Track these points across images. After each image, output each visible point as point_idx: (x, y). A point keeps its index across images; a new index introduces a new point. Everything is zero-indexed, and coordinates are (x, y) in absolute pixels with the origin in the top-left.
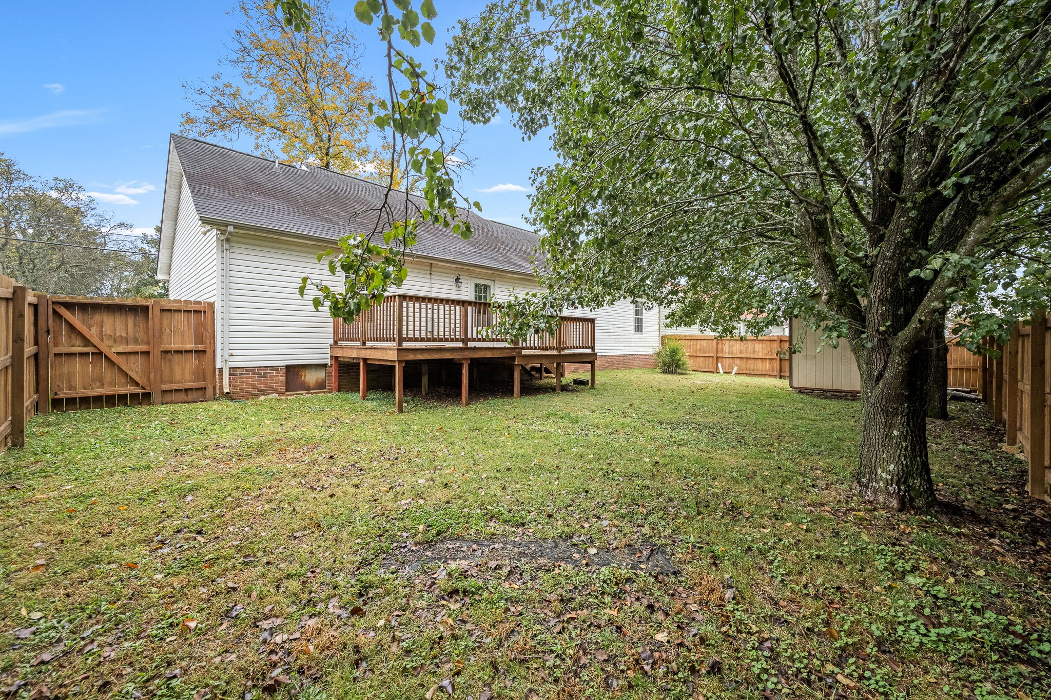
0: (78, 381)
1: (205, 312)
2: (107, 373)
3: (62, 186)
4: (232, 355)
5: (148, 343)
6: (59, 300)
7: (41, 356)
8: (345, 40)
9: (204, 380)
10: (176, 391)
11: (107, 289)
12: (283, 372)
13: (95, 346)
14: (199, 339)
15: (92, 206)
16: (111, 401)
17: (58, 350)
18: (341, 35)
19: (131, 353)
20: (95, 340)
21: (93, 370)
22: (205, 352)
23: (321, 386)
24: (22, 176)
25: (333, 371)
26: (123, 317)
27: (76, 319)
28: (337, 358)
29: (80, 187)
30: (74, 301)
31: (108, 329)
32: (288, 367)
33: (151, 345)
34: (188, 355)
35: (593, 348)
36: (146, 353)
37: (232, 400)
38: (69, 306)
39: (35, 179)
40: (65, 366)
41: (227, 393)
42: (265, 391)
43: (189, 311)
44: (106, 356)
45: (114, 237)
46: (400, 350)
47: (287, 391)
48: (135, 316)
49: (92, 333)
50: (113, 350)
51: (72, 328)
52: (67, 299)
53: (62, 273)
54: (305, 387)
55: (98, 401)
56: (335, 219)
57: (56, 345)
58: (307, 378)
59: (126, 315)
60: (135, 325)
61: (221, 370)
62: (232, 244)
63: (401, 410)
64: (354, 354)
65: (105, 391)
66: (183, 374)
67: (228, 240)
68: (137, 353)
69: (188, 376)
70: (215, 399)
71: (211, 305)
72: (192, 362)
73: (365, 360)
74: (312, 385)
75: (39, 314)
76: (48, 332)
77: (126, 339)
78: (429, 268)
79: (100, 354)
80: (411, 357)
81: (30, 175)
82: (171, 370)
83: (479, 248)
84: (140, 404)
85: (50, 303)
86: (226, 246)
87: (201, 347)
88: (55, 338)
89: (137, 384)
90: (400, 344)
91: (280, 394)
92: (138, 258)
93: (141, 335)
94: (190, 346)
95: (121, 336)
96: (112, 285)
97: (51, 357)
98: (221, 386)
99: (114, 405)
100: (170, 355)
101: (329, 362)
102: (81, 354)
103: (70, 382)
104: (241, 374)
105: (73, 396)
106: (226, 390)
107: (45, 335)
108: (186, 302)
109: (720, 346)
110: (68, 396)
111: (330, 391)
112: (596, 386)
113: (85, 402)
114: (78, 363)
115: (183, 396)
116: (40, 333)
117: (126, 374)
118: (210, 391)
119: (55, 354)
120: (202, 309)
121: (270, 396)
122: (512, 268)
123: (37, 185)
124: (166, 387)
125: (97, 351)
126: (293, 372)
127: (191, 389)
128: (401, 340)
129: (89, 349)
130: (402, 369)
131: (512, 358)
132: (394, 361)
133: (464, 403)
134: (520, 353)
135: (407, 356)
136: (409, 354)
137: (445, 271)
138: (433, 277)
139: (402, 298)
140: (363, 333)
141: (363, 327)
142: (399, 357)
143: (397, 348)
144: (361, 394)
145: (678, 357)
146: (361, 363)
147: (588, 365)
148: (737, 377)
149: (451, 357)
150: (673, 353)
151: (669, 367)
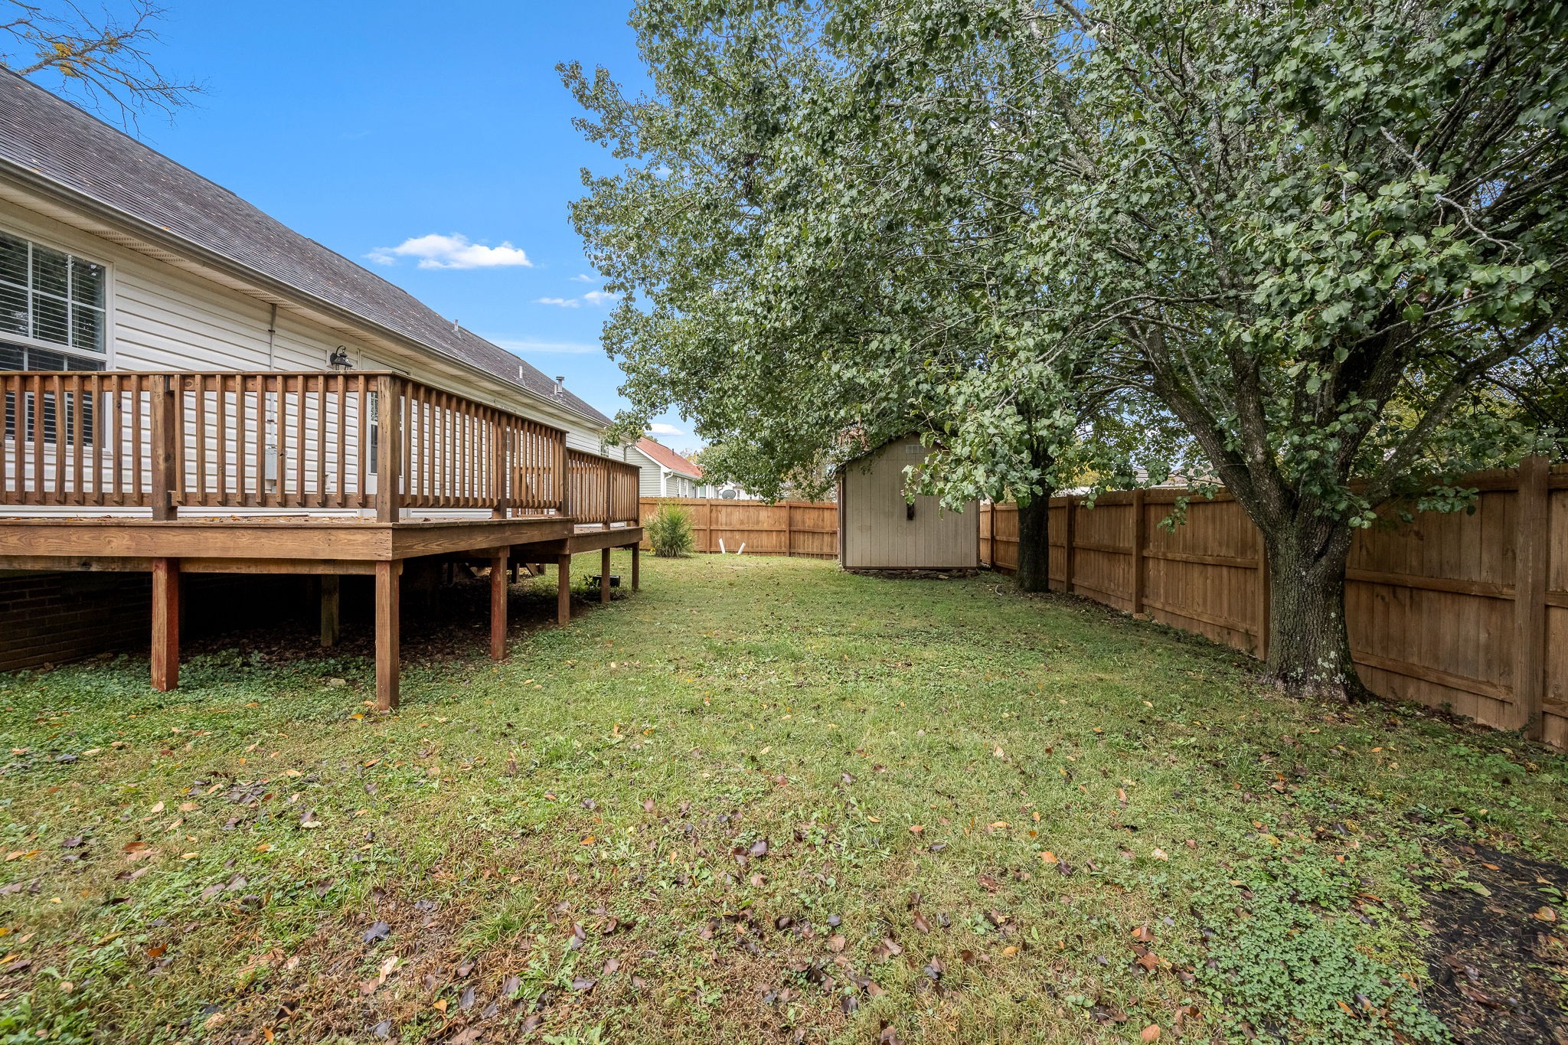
35: (637, 521)
46: (399, 531)
63: (395, 702)
64: (119, 545)
73: (174, 564)
78: (267, 316)
80: (421, 548)
90: (394, 516)
109: (714, 515)
112: (640, 586)
128: (400, 501)
130: (396, 583)
131: (561, 543)
132: (372, 563)
133: (500, 653)
134: (572, 531)
135: (410, 547)
136: (415, 541)
137: (308, 331)
138: (276, 341)
139: (398, 384)
140: (170, 478)
141: (169, 457)
142: (394, 549)
143: (390, 524)
144: (158, 672)
145: (681, 532)
146: (160, 577)
147: (630, 552)
148: (745, 557)
149: (484, 546)
150: (675, 524)
151: (671, 546)
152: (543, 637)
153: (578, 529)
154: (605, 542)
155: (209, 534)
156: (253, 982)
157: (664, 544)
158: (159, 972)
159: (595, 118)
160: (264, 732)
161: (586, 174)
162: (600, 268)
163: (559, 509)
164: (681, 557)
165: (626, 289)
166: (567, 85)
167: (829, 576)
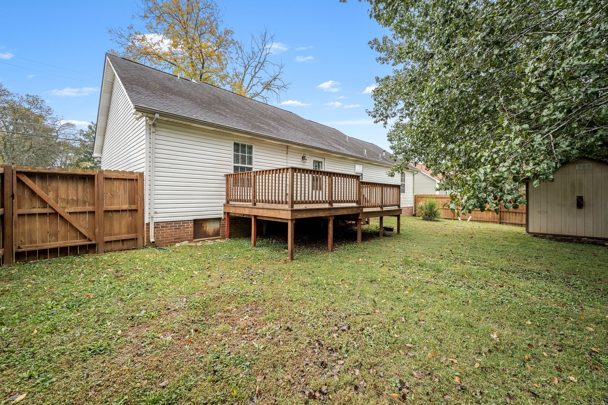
0: (38, 236)
1: (137, 180)
2: (62, 229)
3: (31, 99)
4: (156, 213)
5: (93, 204)
6: (23, 170)
7: (6, 216)
8: (211, 7)
9: (136, 232)
10: (115, 241)
11: (58, 163)
12: (191, 225)
13: (51, 208)
14: (132, 201)
15: (50, 112)
16: (64, 251)
17: (21, 211)
18: (208, 4)
19: (80, 213)
20: (52, 202)
21: (50, 227)
22: (136, 210)
23: (217, 234)
24: (7, 93)
25: (226, 223)
26: (75, 184)
27: (36, 186)
28: (228, 213)
29: (43, 101)
30: (34, 171)
31: (62, 194)
32: (195, 221)
33: (96, 206)
34: (125, 213)
35: (399, 206)
36: (92, 213)
37: (156, 247)
38: (31, 175)
39: (15, 95)
40: (27, 225)
41: (153, 242)
42: (179, 240)
43: (126, 179)
44: (60, 215)
45: (63, 132)
46: (293, 211)
47: (194, 238)
48: (84, 183)
49: (50, 198)
50: (66, 210)
51: (33, 193)
52: (30, 170)
53: (31, 153)
54: (206, 235)
55: (54, 252)
56: (224, 113)
57: (19, 207)
58: (207, 228)
59: (77, 182)
60: (84, 190)
61: (148, 224)
62: (157, 128)
63: (292, 259)
64: (247, 212)
65: (59, 243)
66: (120, 228)
67: (154, 125)
68: (85, 212)
69: (124, 230)
70: (144, 247)
71: (142, 175)
72: (126, 219)
73: (255, 217)
74: (210, 234)
75: (5, 182)
76: (13, 196)
77: (77, 201)
78: (286, 149)
79: (56, 214)
80: (299, 216)
81: (11, 92)
82: (112, 225)
83: (312, 136)
84: (87, 253)
85: (15, 172)
86: (153, 129)
87: (133, 207)
88: (19, 202)
89: (85, 237)
90: (292, 207)
91: (190, 241)
92: (77, 145)
93: (89, 197)
94: (126, 207)
95: (73, 199)
96: (61, 161)
97: (15, 216)
98: (148, 237)
99: (66, 255)
100: (110, 213)
101: (222, 216)
102: (40, 214)
103: (31, 236)
104: (162, 227)
105: (34, 249)
106: (152, 240)
107: (10, 199)
108: (123, 172)
110: (29, 249)
111: (224, 238)
112: (401, 232)
113: (43, 253)
114: (37, 223)
115: (120, 245)
116: (6, 197)
117: (77, 230)
118: (140, 241)
119: (19, 215)
120: (135, 178)
121: (183, 243)
122: (335, 150)
123: (16, 99)
124: (107, 239)
125: (53, 212)
126: (198, 223)
127: (126, 240)
128: (293, 203)
129: (47, 210)
130: (293, 225)
131: (358, 215)
132: (287, 219)
133: (330, 250)
134: (362, 210)
135: (297, 215)
136: (298, 214)
137: (296, 151)
138: (288, 156)
139: (294, 170)
140: (255, 196)
141: (254, 191)
142: (291, 216)
143: (290, 209)
144: (252, 242)
145: (435, 210)
146: (253, 219)
147: (396, 218)
148: (471, 223)
149: (323, 215)
150: (432, 207)
151: (429, 216)
152: (348, 246)
153: (365, 210)
154: (381, 215)
155: (260, 210)
156: (227, 310)
157: (426, 215)
158: (216, 302)
159: (383, 55)
160: (262, 260)
161: (377, 79)
162: (372, 115)
163: (357, 202)
164: (434, 220)
165: (384, 120)
166: (372, 48)
167: (517, 237)
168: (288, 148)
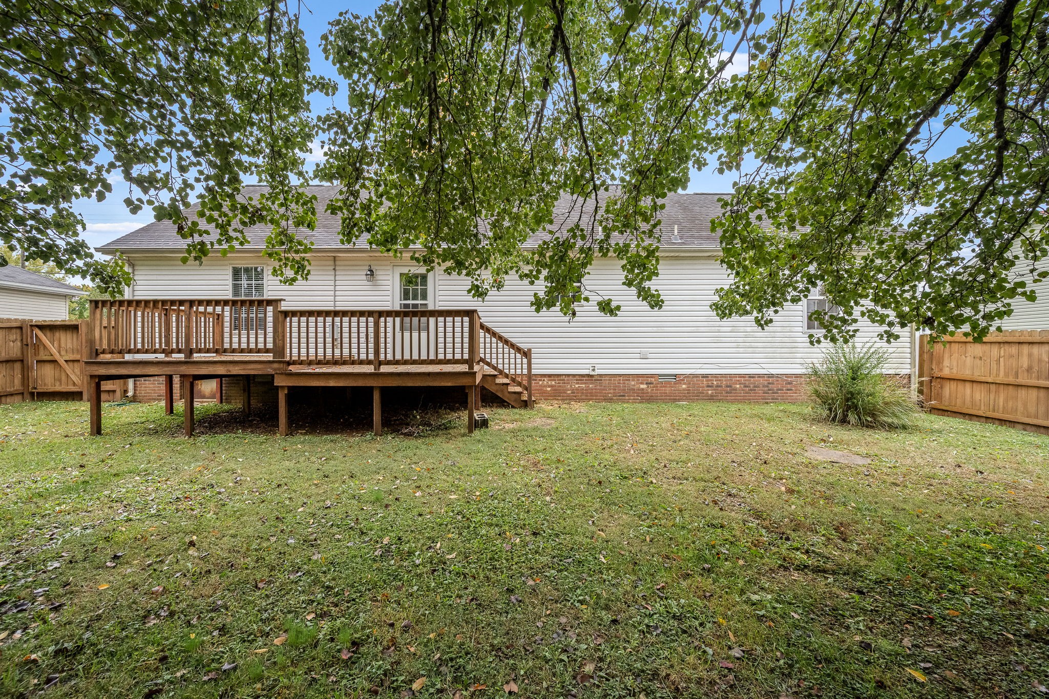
7: (25, 362)
20: (53, 351)
23: (214, 395)
27: (44, 337)
44: (59, 363)
54: (201, 395)
62: (136, 268)
74: (207, 394)
75: (23, 334)
76: (27, 345)
78: (332, 263)
106: (129, 394)
129: (53, 358)
138: (337, 273)
168: (335, 260)
